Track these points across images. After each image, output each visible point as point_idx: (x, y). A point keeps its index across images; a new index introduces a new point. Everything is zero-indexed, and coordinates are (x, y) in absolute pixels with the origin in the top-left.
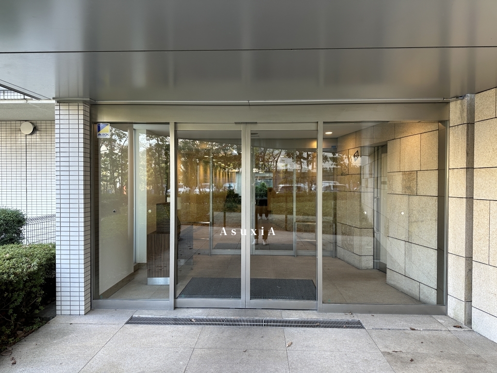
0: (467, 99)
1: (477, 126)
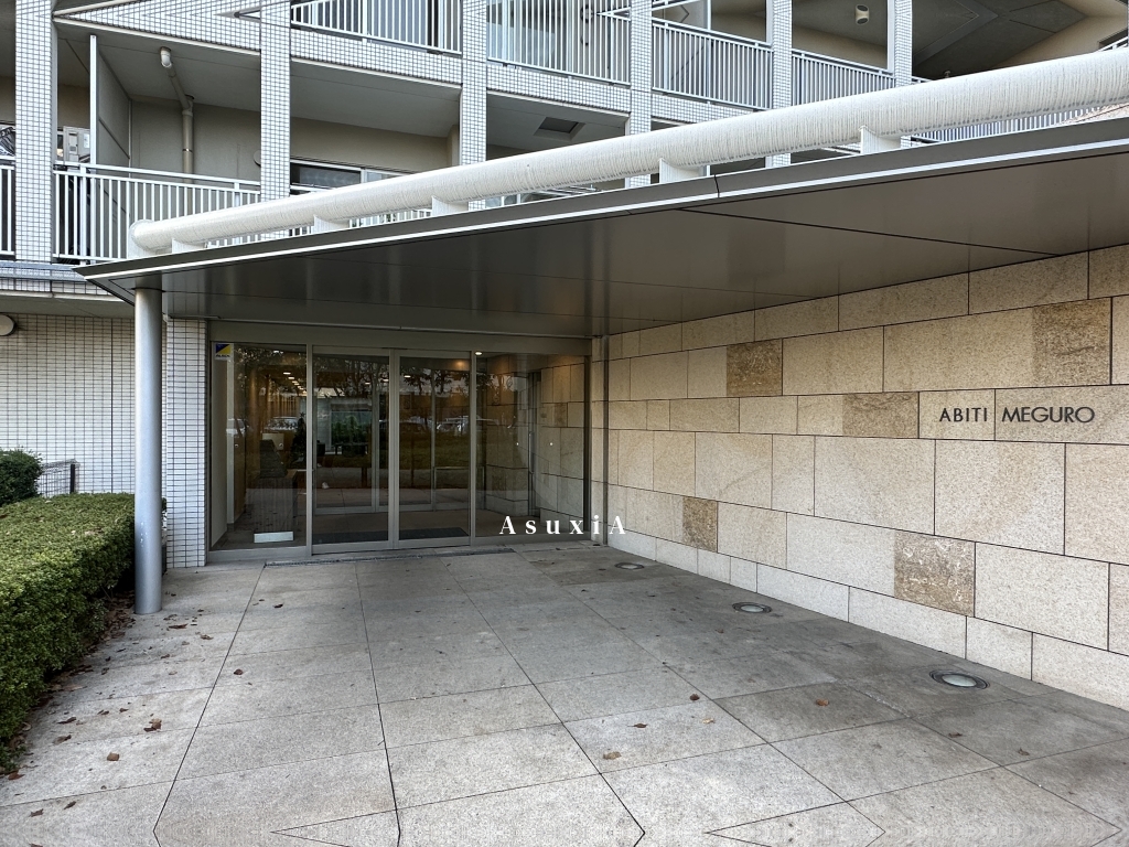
0: (604, 338)
1: (611, 364)
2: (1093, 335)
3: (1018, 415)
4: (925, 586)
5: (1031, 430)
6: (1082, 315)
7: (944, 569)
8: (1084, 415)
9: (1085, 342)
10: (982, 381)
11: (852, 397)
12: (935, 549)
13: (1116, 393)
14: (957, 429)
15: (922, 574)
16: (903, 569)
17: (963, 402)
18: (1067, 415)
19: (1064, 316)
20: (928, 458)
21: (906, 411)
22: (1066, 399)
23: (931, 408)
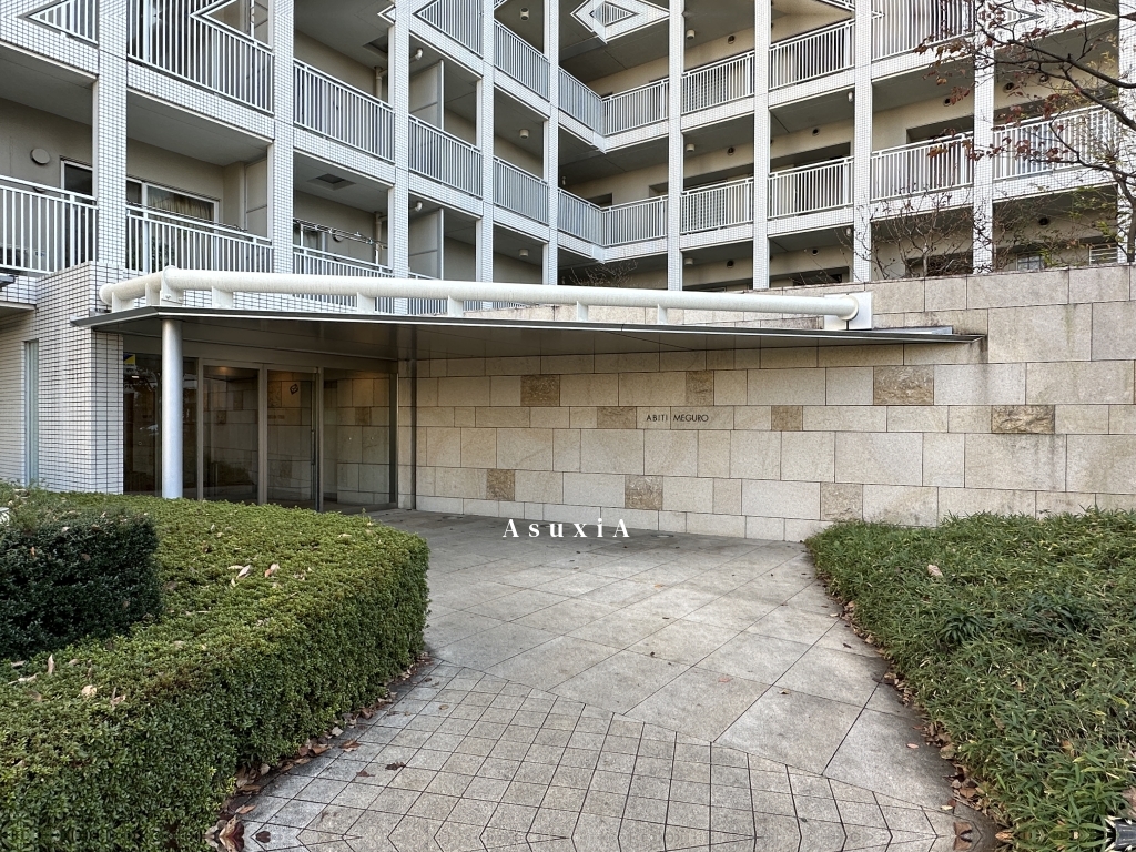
0: (411, 362)
1: (419, 381)
2: (707, 385)
3: (680, 418)
4: (641, 500)
5: (685, 425)
6: (704, 377)
7: (649, 490)
8: (705, 418)
9: (705, 388)
10: (665, 403)
11: (602, 409)
12: (645, 481)
13: (715, 409)
14: (654, 424)
15: (639, 494)
16: (628, 493)
17: (657, 411)
18: (699, 418)
19: (697, 376)
20: (641, 439)
21: (630, 415)
22: (699, 411)
23: (642, 415)
